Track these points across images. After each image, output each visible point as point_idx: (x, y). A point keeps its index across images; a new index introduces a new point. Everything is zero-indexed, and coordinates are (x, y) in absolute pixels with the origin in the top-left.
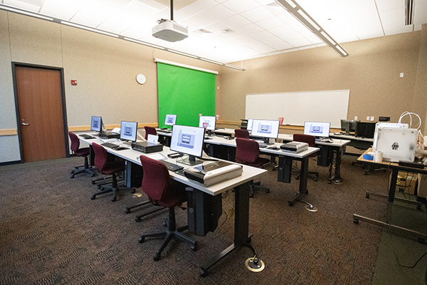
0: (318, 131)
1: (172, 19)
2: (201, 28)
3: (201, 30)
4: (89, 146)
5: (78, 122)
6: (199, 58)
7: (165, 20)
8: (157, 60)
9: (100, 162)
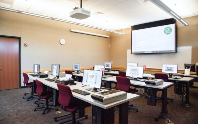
0: (170, 70)
1: (81, 7)
2: (98, 11)
3: (99, 12)
4: (33, 81)
5: (27, 67)
6: (97, 28)
7: (77, 8)
8: (72, 30)
9: (40, 91)
